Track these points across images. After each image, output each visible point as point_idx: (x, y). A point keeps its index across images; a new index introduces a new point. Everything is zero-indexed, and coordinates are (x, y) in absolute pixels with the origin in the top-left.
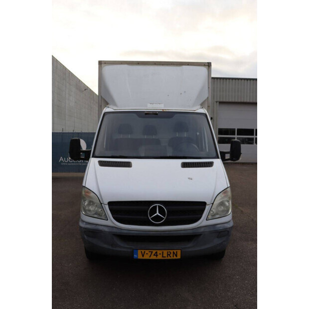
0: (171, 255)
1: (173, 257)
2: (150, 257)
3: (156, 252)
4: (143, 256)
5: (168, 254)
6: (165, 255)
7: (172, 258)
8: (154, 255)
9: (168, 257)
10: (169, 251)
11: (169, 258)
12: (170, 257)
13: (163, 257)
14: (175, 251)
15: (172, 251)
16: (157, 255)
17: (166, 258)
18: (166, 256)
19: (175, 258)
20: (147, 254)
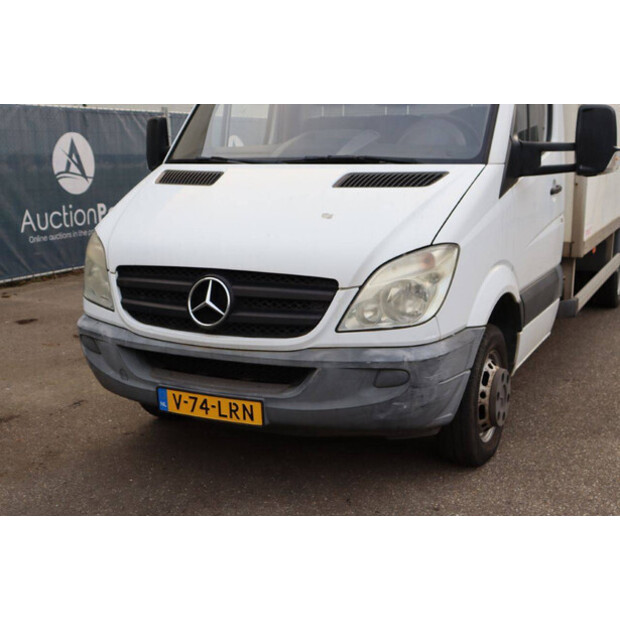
0: (240, 413)
1: (244, 418)
2: (192, 410)
3: (205, 401)
4: (178, 406)
5: (231, 410)
6: (225, 411)
7: (241, 421)
8: (201, 407)
9: (231, 416)
10: (233, 401)
11: (234, 420)
12: (238, 418)
13: (220, 415)
14: (248, 404)
15: (240, 403)
16: (207, 409)
17: (228, 419)
18: (228, 415)
19: (248, 421)
20: (186, 402)
